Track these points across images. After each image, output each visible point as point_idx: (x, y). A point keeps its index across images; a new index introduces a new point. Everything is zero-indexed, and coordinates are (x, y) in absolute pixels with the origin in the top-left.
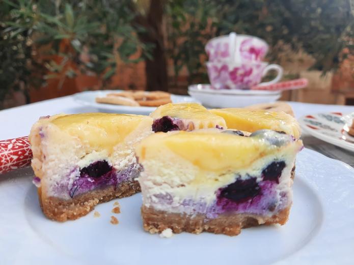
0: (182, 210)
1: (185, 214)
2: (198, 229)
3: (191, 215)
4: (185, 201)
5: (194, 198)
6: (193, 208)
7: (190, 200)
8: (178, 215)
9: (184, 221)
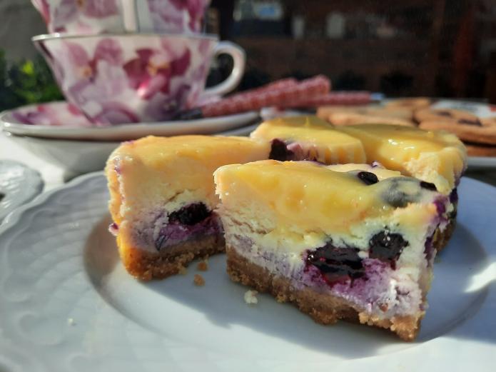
0: (263, 263)
1: (267, 271)
2: (282, 296)
3: (274, 275)
4: (265, 253)
5: (275, 252)
6: (275, 266)
7: (272, 254)
8: (260, 269)
9: (266, 279)
